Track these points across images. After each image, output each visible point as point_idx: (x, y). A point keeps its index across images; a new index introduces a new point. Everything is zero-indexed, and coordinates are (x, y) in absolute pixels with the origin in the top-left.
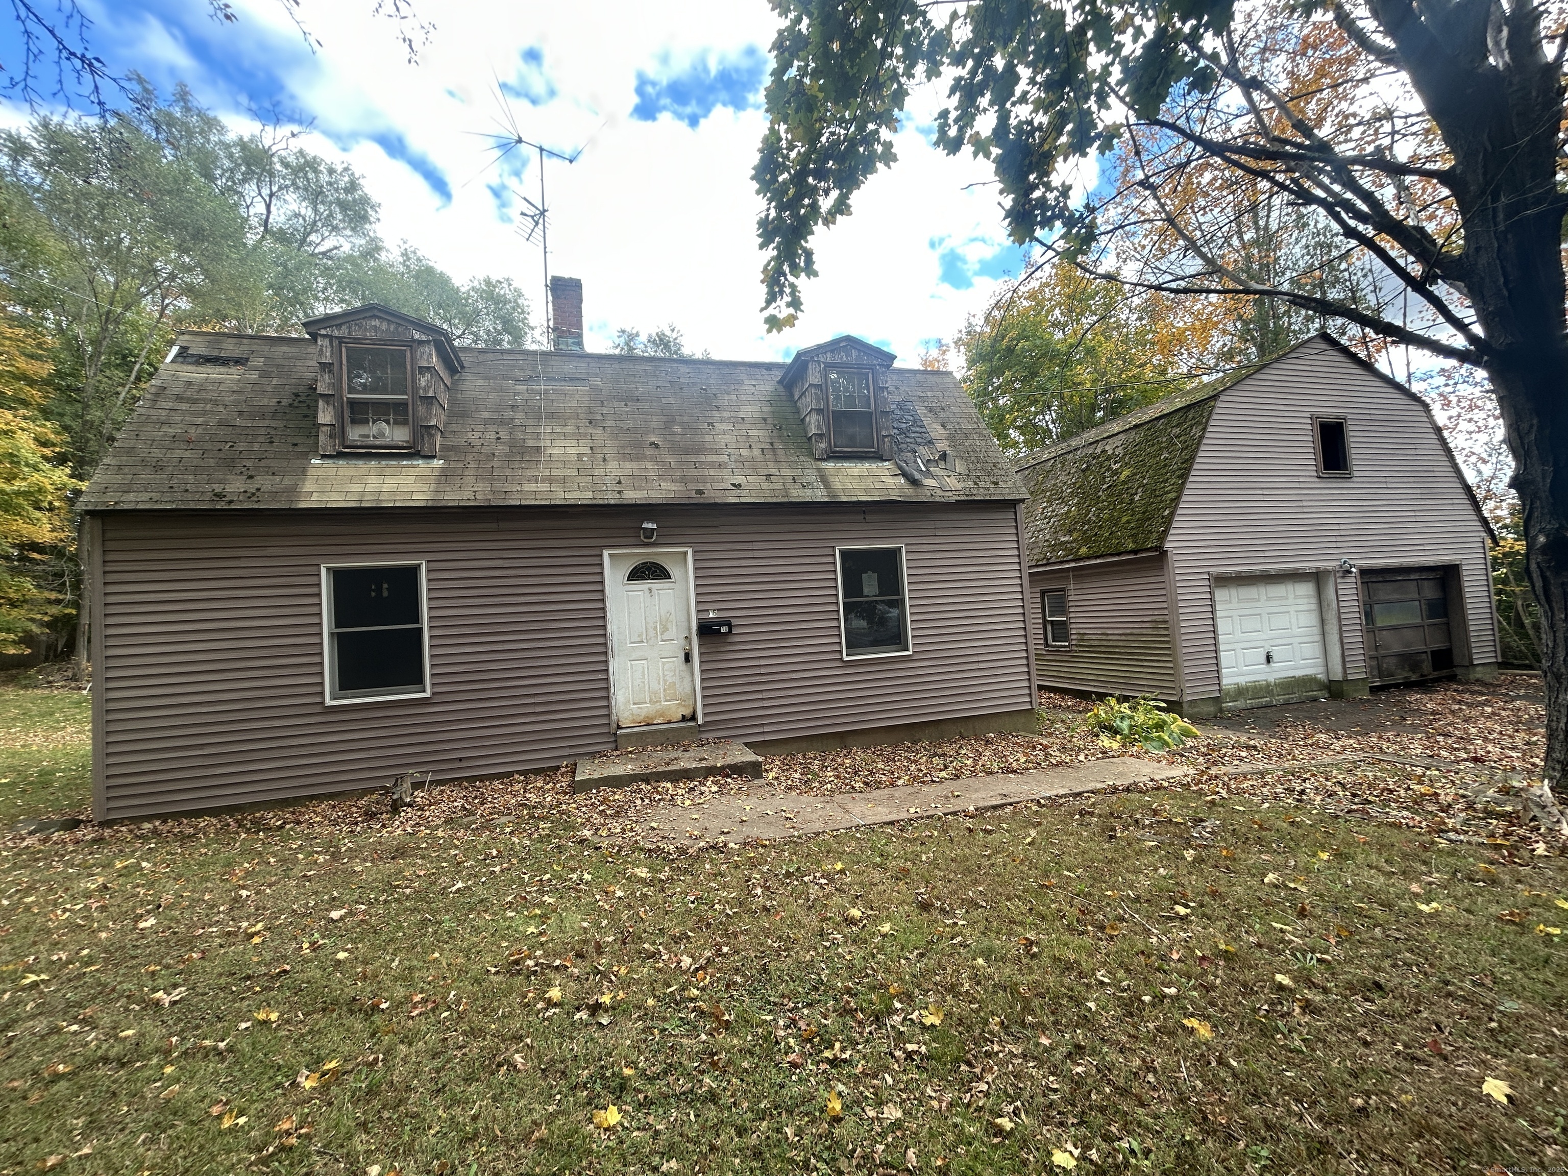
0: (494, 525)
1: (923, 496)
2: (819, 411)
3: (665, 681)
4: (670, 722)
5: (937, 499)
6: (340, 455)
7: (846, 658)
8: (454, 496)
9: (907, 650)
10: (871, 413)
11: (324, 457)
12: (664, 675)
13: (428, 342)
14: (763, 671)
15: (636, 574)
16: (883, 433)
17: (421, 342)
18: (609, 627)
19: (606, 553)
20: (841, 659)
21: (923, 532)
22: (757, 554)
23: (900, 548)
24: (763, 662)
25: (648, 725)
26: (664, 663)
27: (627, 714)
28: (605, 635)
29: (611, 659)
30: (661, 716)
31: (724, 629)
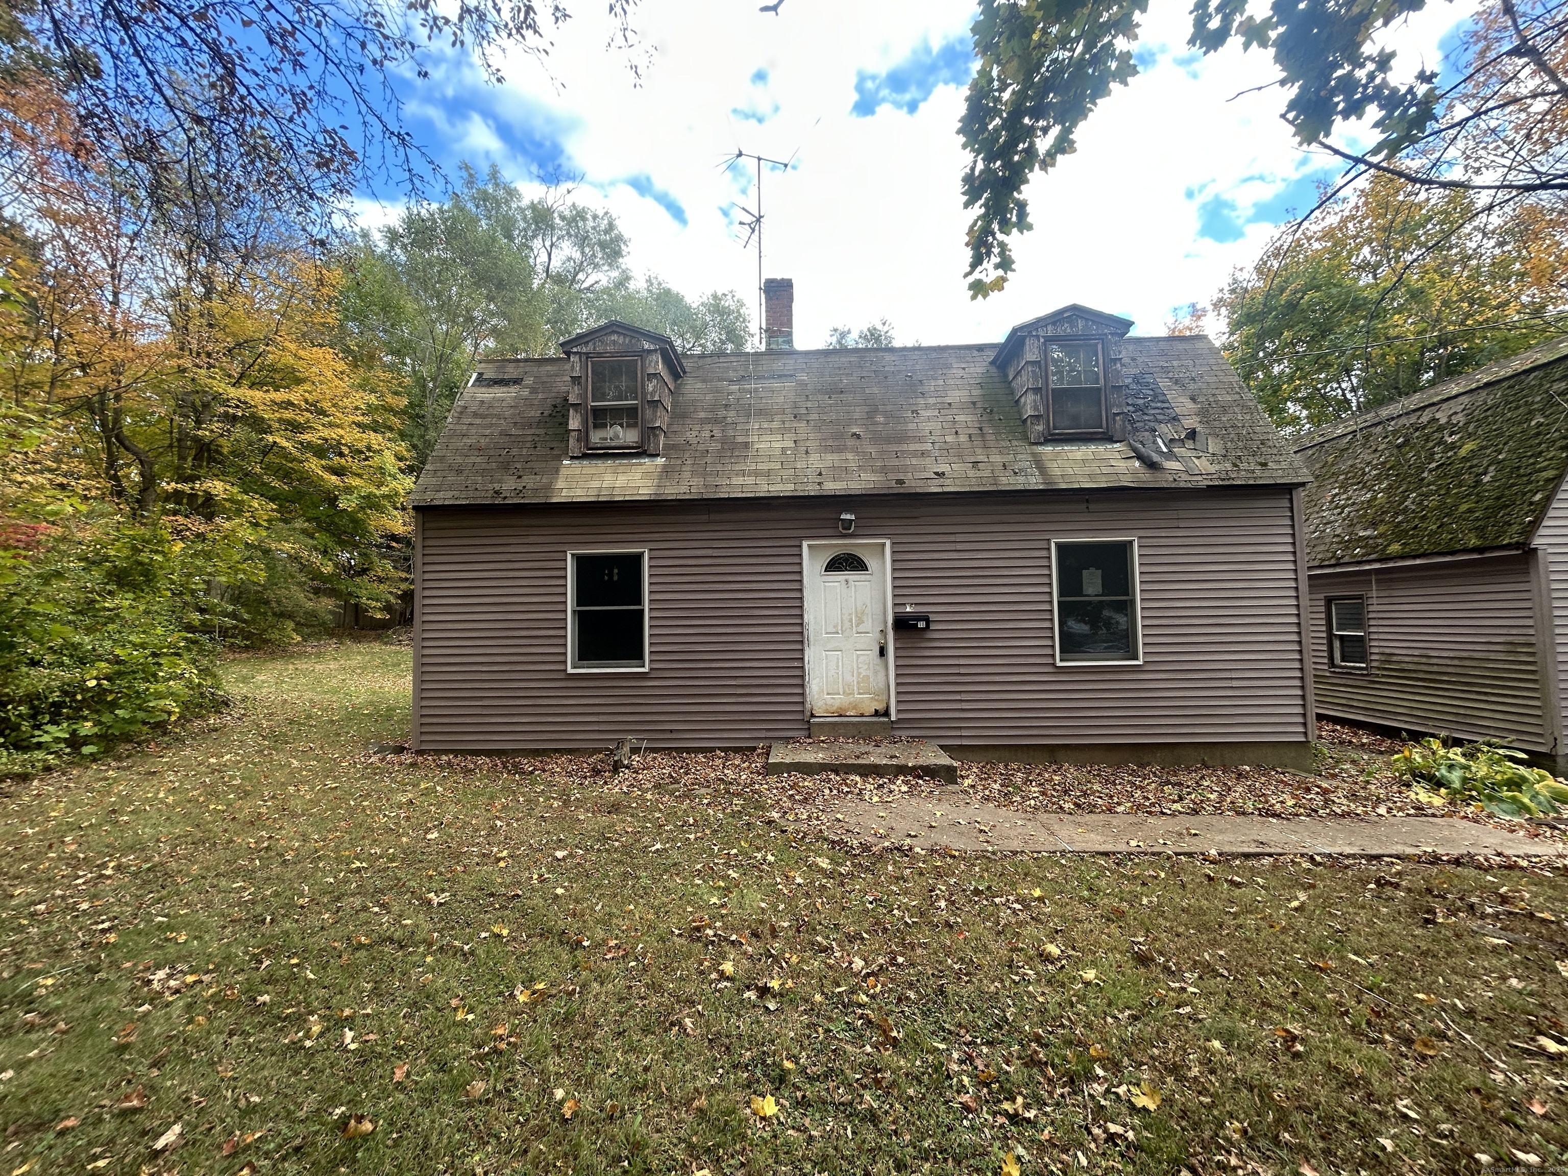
0: (705, 518)
1: (1163, 481)
2: (1036, 390)
3: (859, 674)
4: (862, 715)
5: (1182, 485)
6: (585, 456)
7: (1059, 664)
8: (675, 490)
9: (1137, 659)
10: (1099, 389)
11: (572, 458)
12: (858, 668)
13: (656, 350)
14: (962, 671)
15: (835, 565)
16: (1115, 411)
17: (649, 352)
18: (806, 616)
19: (805, 544)
20: (1054, 665)
21: (1163, 524)
22: (959, 547)
23: (1131, 542)
24: (962, 661)
25: (841, 716)
26: (858, 656)
27: (820, 703)
28: (802, 624)
29: (806, 648)
30: (854, 708)
31: (922, 625)
